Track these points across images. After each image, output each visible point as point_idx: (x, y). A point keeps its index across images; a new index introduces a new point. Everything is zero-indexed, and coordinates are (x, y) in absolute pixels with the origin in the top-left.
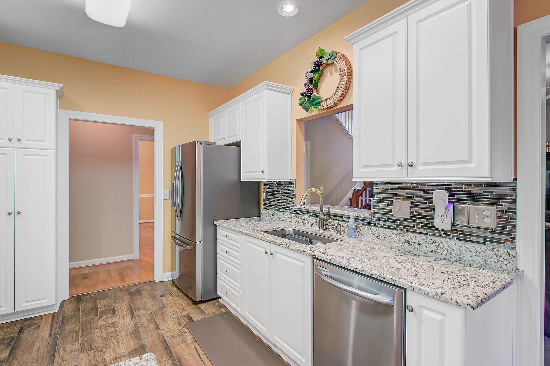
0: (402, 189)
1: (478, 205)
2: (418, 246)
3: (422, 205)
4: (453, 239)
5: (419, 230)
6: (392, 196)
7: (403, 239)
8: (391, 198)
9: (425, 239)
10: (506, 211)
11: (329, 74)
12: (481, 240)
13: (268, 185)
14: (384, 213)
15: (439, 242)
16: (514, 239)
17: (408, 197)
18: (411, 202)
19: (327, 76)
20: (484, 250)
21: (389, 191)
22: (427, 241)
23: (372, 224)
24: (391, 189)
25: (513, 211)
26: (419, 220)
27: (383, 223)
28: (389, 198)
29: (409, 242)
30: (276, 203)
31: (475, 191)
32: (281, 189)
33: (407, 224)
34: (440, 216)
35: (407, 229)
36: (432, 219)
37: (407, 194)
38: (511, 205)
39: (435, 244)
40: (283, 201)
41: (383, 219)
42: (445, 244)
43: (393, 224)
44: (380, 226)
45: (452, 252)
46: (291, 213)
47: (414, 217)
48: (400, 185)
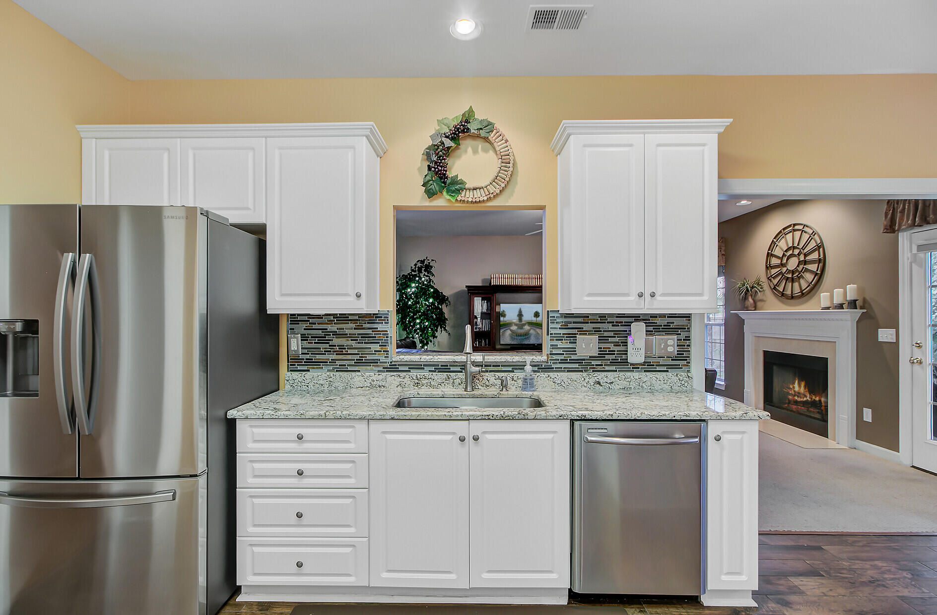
0: (588, 323)
1: (663, 335)
2: (610, 385)
3: (610, 340)
4: (641, 371)
5: (607, 368)
6: (575, 331)
7: (592, 381)
8: (575, 334)
9: (617, 376)
10: (684, 340)
11: (470, 150)
12: (665, 368)
13: (309, 321)
14: (565, 353)
15: (632, 377)
16: (689, 363)
17: (595, 331)
18: (599, 337)
19: (466, 151)
20: (670, 377)
21: (570, 326)
22: (619, 378)
23: (548, 369)
24: (574, 323)
25: (688, 338)
26: (607, 357)
27: (563, 366)
28: (572, 334)
29: (599, 383)
30: (334, 357)
31: (659, 321)
32: (349, 329)
33: (593, 363)
34: (634, 349)
35: (594, 368)
36: (626, 352)
37: (593, 328)
38: (686, 334)
39: (628, 380)
40: (356, 351)
41: (564, 361)
42: (637, 378)
43: (576, 366)
44: (559, 370)
45: (644, 385)
46: (379, 371)
47: (602, 354)
48: (585, 318)
